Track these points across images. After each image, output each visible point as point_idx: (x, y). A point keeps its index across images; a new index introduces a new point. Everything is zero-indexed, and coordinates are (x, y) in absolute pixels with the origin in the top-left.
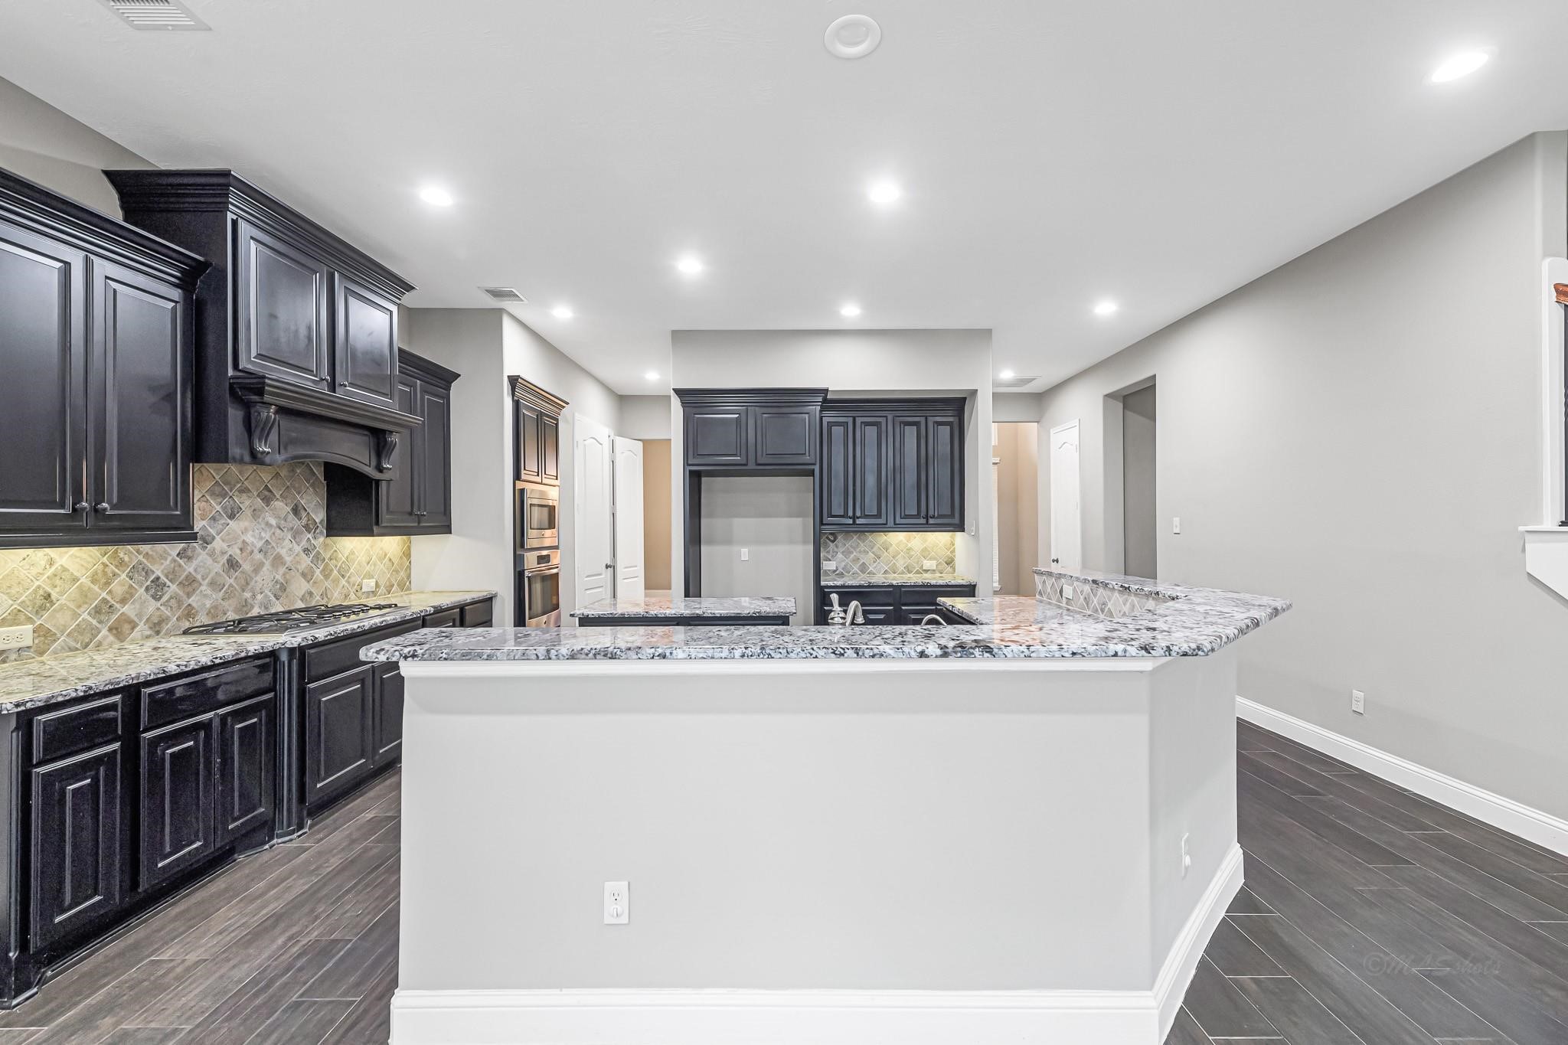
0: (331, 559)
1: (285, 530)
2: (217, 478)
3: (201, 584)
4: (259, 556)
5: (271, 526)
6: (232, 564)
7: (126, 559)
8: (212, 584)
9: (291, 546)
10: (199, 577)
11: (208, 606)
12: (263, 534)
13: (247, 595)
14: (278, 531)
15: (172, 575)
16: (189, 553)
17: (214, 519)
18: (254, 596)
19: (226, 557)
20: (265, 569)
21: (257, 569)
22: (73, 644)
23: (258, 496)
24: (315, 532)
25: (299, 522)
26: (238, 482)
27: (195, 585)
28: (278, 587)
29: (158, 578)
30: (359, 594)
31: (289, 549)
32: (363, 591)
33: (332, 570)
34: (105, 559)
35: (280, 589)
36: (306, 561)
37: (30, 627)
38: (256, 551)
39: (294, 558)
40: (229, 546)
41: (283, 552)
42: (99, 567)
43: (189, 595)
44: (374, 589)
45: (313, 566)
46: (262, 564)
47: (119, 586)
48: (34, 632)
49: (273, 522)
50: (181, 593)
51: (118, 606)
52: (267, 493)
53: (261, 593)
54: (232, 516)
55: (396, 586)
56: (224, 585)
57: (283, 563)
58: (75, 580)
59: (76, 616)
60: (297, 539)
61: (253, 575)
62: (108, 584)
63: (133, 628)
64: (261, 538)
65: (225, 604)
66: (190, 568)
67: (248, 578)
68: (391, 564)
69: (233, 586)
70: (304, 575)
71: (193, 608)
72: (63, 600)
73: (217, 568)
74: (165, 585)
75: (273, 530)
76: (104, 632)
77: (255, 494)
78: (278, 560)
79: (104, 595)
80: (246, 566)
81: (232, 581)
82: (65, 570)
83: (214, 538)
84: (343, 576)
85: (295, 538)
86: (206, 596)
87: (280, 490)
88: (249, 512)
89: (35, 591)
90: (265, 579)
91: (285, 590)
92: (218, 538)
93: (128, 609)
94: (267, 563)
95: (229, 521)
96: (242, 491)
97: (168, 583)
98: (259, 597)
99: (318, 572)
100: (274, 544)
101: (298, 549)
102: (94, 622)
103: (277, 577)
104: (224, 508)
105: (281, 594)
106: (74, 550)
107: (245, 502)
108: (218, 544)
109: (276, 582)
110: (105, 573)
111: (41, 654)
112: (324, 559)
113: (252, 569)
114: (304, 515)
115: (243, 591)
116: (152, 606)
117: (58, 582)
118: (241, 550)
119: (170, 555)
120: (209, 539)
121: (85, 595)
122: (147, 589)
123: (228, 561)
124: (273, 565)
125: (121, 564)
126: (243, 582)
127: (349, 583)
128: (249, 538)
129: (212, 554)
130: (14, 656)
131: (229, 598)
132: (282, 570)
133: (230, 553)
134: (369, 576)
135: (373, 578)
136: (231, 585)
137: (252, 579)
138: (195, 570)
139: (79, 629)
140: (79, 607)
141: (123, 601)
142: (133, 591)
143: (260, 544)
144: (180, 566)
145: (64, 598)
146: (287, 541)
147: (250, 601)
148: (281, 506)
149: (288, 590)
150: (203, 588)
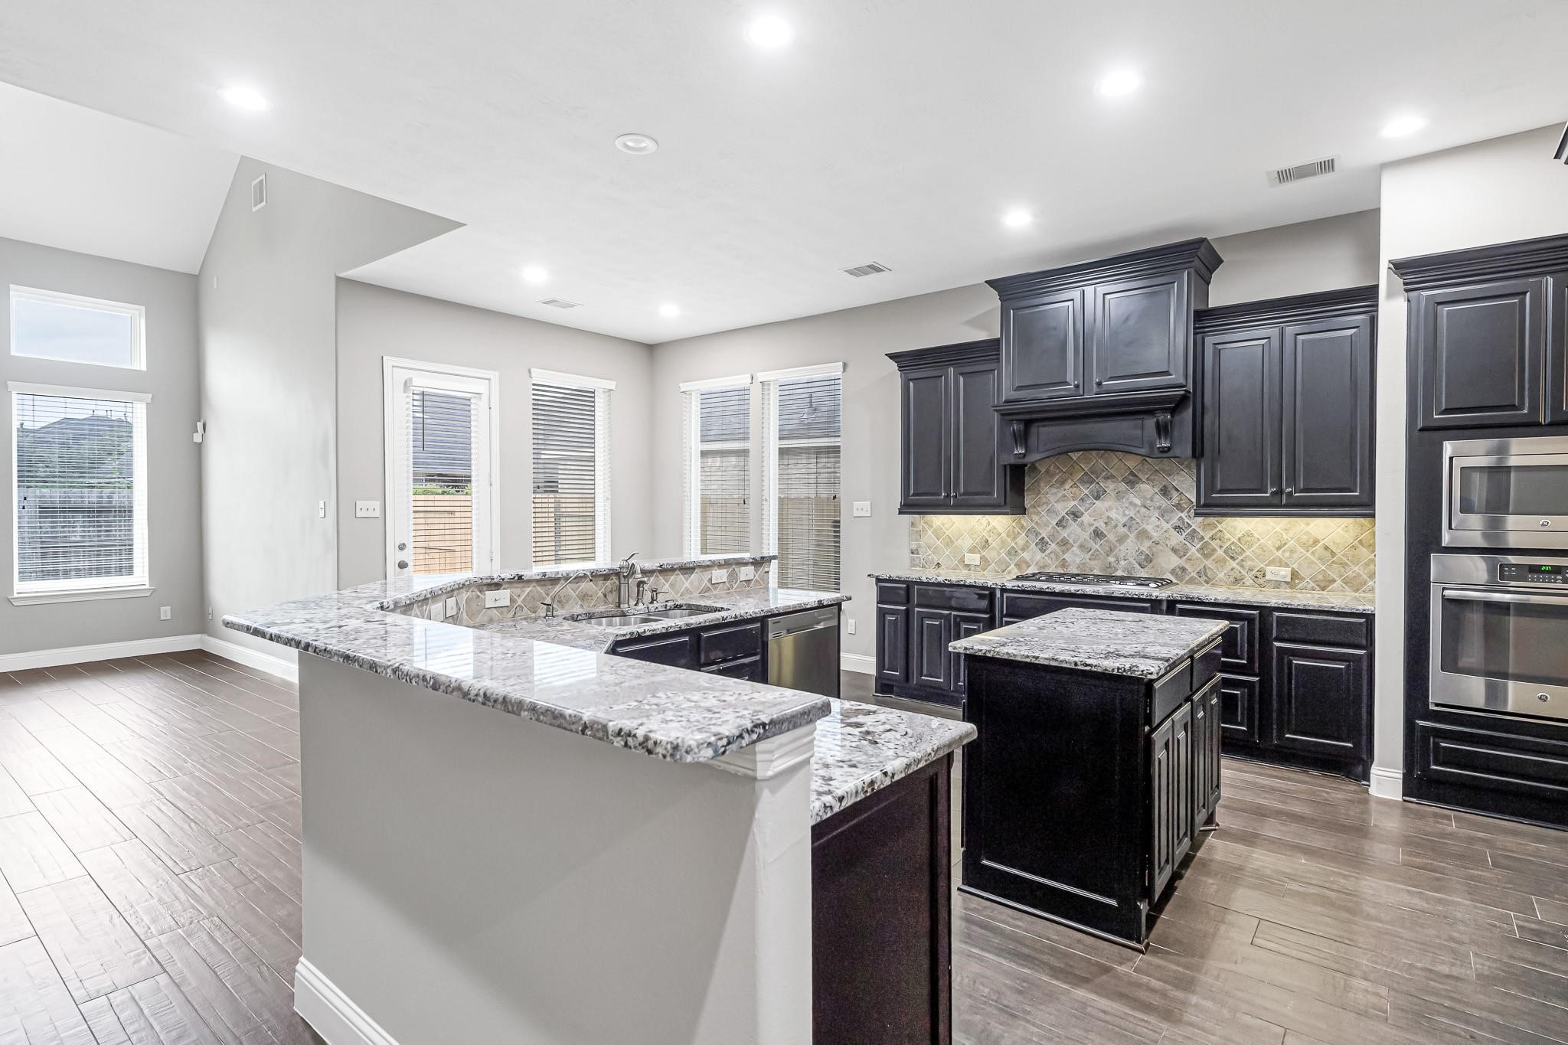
0: (1212, 538)
1: (1151, 508)
2: (1086, 469)
3: (1072, 546)
4: (1122, 530)
5: (1136, 505)
6: (1098, 534)
7: (1025, 525)
8: (1081, 546)
9: (1158, 523)
10: (1071, 541)
11: (1077, 562)
12: (1127, 512)
13: (1111, 559)
14: (1144, 510)
15: (1052, 537)
16: (1064, 523)
17: (1082, 500)
18: (1118, 561)
19: (1093, 528)
20: (1129, 541)
21: (1122, 539)
22: (997, 569)
23: (1122, 481)
24: (1189, 511)
25: (1169, 502)
26: (1103, 471)
27: (1068, 546)
28: (1143, 557)
29: (1043, 538)
30: (1261, 581)
31: (1157, 526)
32: (1267, 578)
33: (1214, 550)
34: (1014, 524)
35: (1145, 559)
36: (1177, 539)
37: (979, 556)
38: (1120, 525)
39: (1162, 534)
40: (1095, 520)
41: (1149, 528)
42: (1011, 528)
43: (1064, 552)
44: (1289, 580)
45: (1187, 543)
46: (1126, 537)
47: (1021, 540)
48: (981, 558)
49: (1138, 502)
50: (1058, 550)
51: (1020, 552)
52: (1131, 478)
53: (1125, 560)
54: (1097, 498)
55: (1339, 582)
56: (1091, 550)
57: (1149, 538)
58: (1000, 534)
59: (999, 554)
60: (1166, 517)
61: (1118, 545)
62: (1015, 538)
63: (1028, 567)
64: (1125, 515)
65: (1092, 563)
66: (1065, 533)
67: (1112, 546)
68: (1328, 554)
69: (1098, 551)
70: (1174, 550)
71: (1067, 562)
72: (994, 544)
73: (1086, 535)
74: (1047, 543)
75: (1137, 509)
76: (1013, 566)
77: (1120, 479)
78: (1143, 535)
79: (1013, 544)
80: (1111, 537)
81: (1097, 547)
82: (995, 528)
83: (1083, 514)
84: (1232, 558)
85: (1163, 516)
86: (1076, 554)
87: (1147, 474)
88: (1113, 494)
89: (982, 538)
90: (1130, 548)
91: (1151, 561)
92: (1086, 514)
93: (1026, 555)
94: (1132, 536)
95: (1095, 501)
96: (1107, 478)
97: (1050, 543)
98: (1123, 563)
99: (1194, 550)
100: (1139, 521)
101: (1166, 526)
102: (1007, 559)
103: (1142, 549)
104: (1091, 492)
105: (1145, 563)
106: (1000, 517)
107: (1110, 486)
108: (1086, 518)
109: (1141, 553)
110: (1013, 532)
111: (984, 570)
112: (1203, 538)
113: (1116, 539)
114: (1175, 494)
115: (1108, 556)
116: (1039, 556)
117: (992, 534)
118: (1106, 523)
119: (1051, 524)
120: (1078, 514)
121: (1003, 542)
122: (1036, 544)
123: (1094, 531)
124: (1137, 537)
125: (1022, 527)
126: (1107, 549)
127: (1242, 566)
128: (1113, 514)
129: (1081, 525)
130: (973, 568)
131: (1095, 559)
132: (1147, 543)
133: (1095, 525)
134: (1282, 564)
135: (1287, 565)
136: (1097, 550)
137: (1116, 547)
138: (1068, 536)
139: (1000, 562)
140: (1001, 549)
141: (1023, 550)
142: (1028, 544)
143: (1124, 520)
144: (1058, 531)
145: (994, 543)
146: (1153, 519)
147: (1113, 564)
148: (1146, 489)
149: (1154, 562)
150: (1074, 549)
